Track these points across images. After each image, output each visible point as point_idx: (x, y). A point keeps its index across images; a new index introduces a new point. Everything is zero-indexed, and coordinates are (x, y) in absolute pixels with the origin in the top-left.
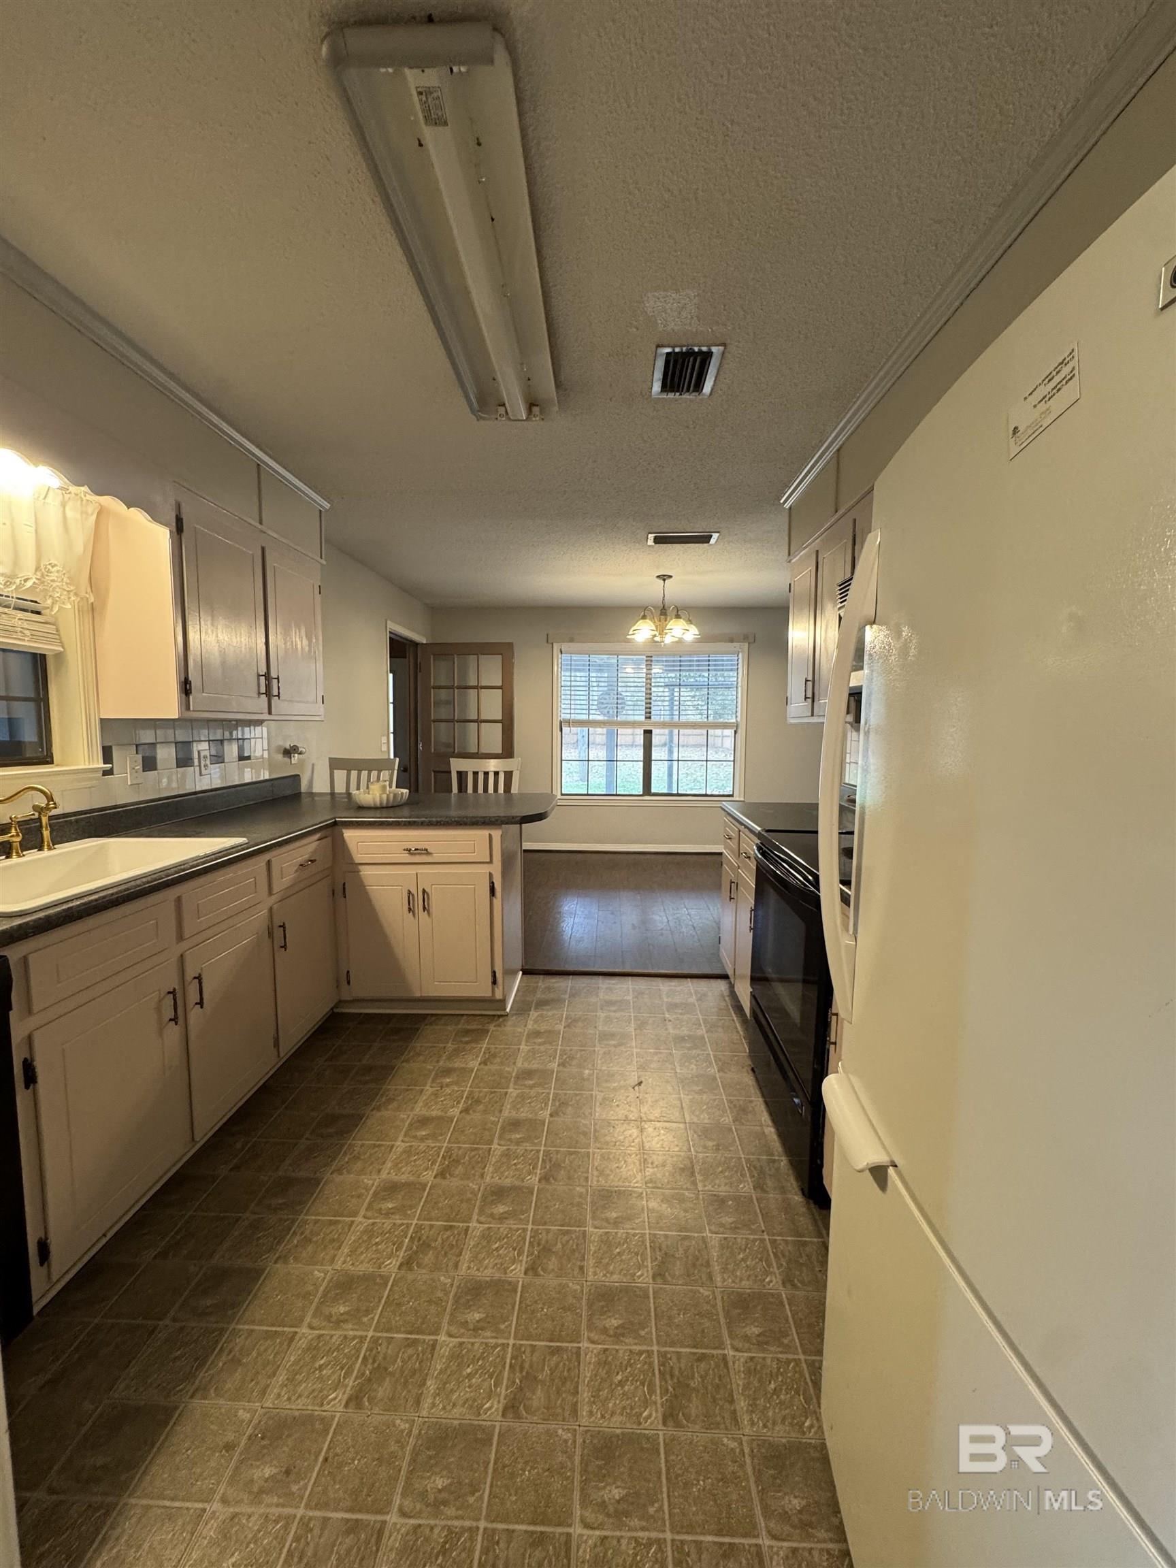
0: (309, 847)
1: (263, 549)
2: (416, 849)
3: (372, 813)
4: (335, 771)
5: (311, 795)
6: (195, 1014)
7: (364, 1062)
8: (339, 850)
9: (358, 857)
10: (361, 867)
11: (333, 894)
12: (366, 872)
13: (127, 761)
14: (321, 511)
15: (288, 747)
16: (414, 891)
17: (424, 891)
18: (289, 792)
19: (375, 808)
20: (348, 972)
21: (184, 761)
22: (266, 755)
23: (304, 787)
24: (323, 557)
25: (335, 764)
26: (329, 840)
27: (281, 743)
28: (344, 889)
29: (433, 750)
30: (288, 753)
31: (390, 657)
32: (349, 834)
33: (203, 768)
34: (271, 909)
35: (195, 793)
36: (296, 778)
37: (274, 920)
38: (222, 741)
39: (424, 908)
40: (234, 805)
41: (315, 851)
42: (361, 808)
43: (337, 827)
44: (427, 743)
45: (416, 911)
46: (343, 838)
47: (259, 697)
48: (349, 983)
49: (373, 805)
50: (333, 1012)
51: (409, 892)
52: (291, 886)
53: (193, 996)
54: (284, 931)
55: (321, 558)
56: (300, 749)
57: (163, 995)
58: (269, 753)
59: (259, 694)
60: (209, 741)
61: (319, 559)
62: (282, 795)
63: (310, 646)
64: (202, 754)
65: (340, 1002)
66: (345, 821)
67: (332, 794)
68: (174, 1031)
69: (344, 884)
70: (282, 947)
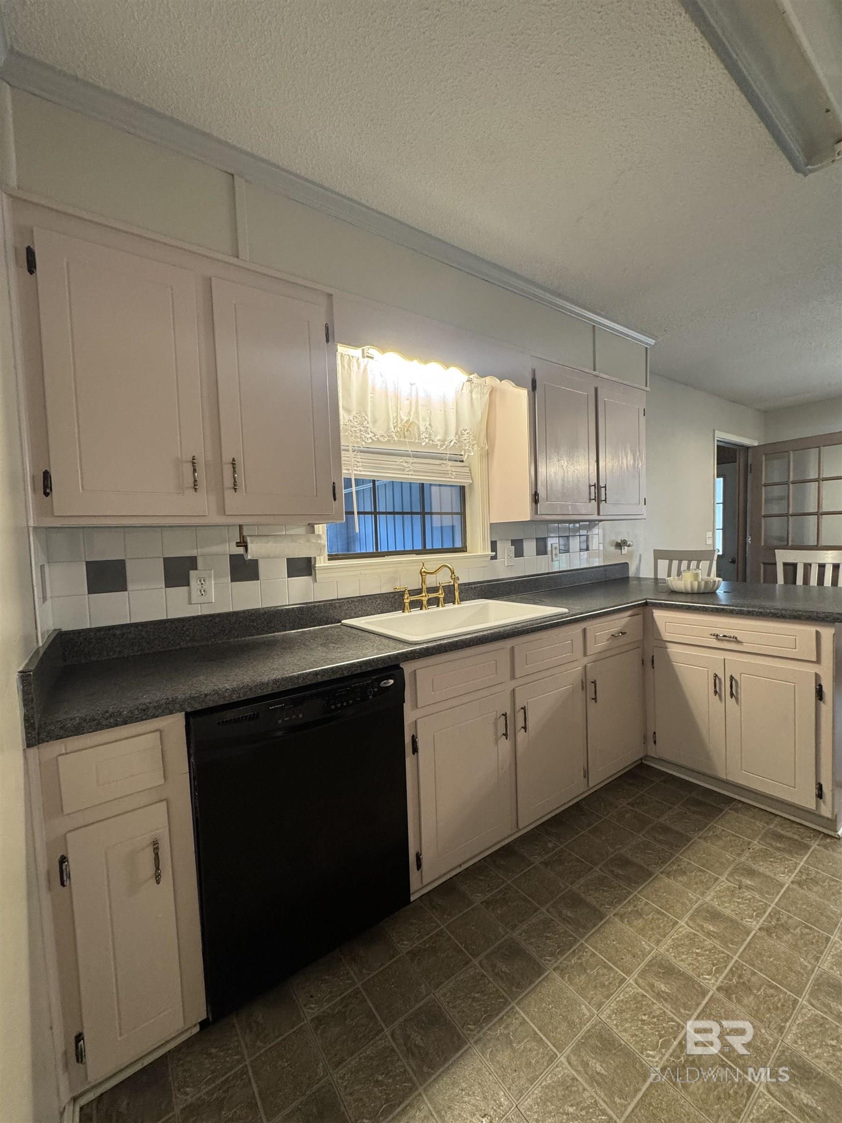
0: (620, 622)
1: (596, 389)
2: (724, 636)
3: (683, 598)
4: (659, 561)
5: (639, 579)
6: (521, 734)
7: (661, 820)
8: (649, 627)
9: (666, 636)
10: (669, 645)
11: (643, 663)
12: (673, 649)
13: (506, 549)
14: (646, 348)
15: (619, 541)
16: (721, 675)
17: (732, 678)
18: (618, 576)
19: (686, 593)
20: (655, 733)
21: (542, 550)
22: (601, 548)
23: (632, 572)
24: (648, 385)
25: (659, 555)
26: (640, 617)
27: (614, 538)
28: (653, 661)
29: (763, 544)
30: (619, 545)
31: (717, 464)
32: (659, 615)
33: (554, 556)
34: (585, 667)
35: (548, 573)
36: (626, 565)
37: (588, 678)
38: (568, 537)
39: (732, 695)
40: (575, 583)
41: (627, 625)
42: (673, 592)
43: (648, 608)
44: (756, 538)
45: (723, 696)
46: (653, 616)
47: (590, 502)
48: (655, 742)
49: (684, 591)
50: (642, 763)
51: (716, 676)
52: (605, 651)
53: (520, 723)
54: (595, 687)
55: (646, 386)
56: (628, 543)
57: (498, 716)
58: (603, 547)
59: (590, 500)
60: (559, 537)
61: (644, 387)
62: (613, 578)
63: (634, 460)
64: (554, 546)
65: (646, 757)
66: (656, 603)
67: (656, 579)
68: (505, 745)
69: (653, 657)
70: (593, 699)
